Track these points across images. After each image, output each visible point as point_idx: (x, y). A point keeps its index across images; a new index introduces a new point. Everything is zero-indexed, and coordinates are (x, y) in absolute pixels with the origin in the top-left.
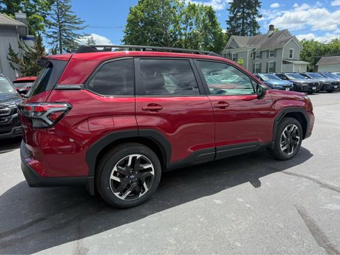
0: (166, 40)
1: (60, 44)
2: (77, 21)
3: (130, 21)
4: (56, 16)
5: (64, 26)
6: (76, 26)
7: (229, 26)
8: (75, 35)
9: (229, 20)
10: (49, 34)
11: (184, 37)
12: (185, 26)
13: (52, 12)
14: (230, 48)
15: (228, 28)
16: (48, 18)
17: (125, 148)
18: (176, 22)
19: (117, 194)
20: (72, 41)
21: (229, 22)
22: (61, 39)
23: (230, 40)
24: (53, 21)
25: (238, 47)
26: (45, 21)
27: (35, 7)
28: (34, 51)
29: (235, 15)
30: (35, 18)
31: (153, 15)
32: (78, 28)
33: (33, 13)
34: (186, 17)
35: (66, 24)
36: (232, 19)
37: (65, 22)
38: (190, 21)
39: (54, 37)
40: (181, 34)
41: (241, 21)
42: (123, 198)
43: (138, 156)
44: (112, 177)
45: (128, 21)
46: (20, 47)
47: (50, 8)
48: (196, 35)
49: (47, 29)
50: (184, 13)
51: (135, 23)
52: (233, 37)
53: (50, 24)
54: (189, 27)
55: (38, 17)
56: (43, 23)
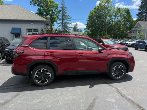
0: (105, 24)
1: (62, 27)
2: (69, 18)
3: (90, 17)
4: (61, 16)
5: (64, 19)
6: (68, 19)
7: (138, 17)
8: (67, 23)
9: (138, 14)
10: (59, 23)
11: (114, 23)
12: (115, 17)
13: (61, 14)
14: (137, 27)
15: (137, 18)
16: (59, 17)
17: (40, 66)
18: (110, 16)
19: (37, 81)
20: (66, 25)
21: (138, 15)
22: (62, 24)
23: (137, 24)
24: (60, 18)
25: (141, 27)
26: (58, 18)
27: (54, 13)
28: (50, 30)
29: (142, 11)
30: (54, 17)
31: (100, 14)
32: (69, 20)
33: (54, 15)
34: (116, 13)
35: (65, 19)
36: (139, 13)
37: (64, 18)
38: (117, 15)
39: (60, 24)
40: (112, 21)
41: (145, 14)
42: (39, 82)
43: (45, 69)
44: (35, 75)
45: (89, 16)
46: (45, 28)
47: (60, 13)
48: (120, 22)
49: (58, 21)
50: (115, 12)
51: (92, 17)
52: (139, 22)
53: (59, 19)
54: (116, 18)
55: (55, 17)
56: (57, 19)
